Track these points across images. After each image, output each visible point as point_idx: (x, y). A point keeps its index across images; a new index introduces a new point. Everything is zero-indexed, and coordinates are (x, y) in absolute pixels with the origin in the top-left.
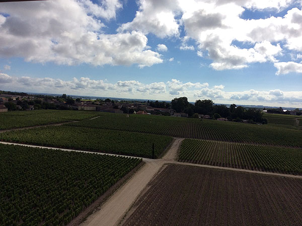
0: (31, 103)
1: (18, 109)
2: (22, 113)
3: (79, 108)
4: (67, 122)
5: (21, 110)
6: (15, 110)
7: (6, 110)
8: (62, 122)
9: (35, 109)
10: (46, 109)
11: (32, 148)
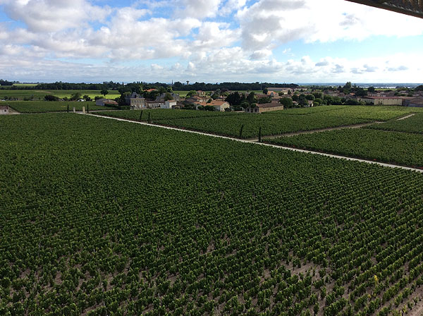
0: (309, 98)
1: (294, 106)
2: (301, 110)
3: (376, 102)
4: (367, 123)
5: (298, 107)
6: (290, 107)
7: (281, 108)
8: (359, 124)
9: (315, 105)
10: (328, 105)
11: (336, 158)
